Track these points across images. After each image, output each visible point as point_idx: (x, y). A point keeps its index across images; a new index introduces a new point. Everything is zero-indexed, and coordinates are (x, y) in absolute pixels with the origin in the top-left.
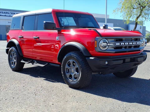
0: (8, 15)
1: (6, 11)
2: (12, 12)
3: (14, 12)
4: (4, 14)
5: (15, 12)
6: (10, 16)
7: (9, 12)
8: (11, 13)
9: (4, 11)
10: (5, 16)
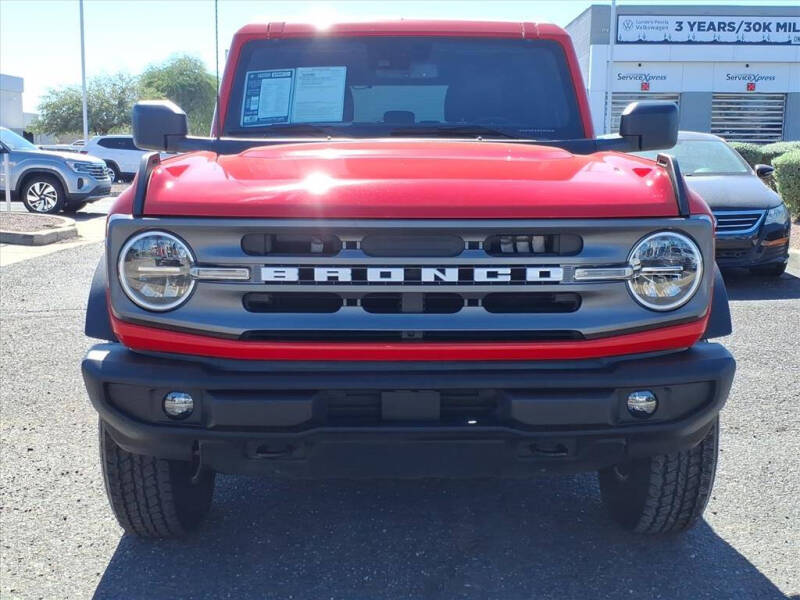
0: (731, 36)
1: (721, 19)
2: (753, 20)
3: (761, 20)
4: (709, 36)
5: (767, 20)
6: (738, 43)
7: (737, 21)
8: (749, 24)
9: (708, 20)
10: (715, 42)
